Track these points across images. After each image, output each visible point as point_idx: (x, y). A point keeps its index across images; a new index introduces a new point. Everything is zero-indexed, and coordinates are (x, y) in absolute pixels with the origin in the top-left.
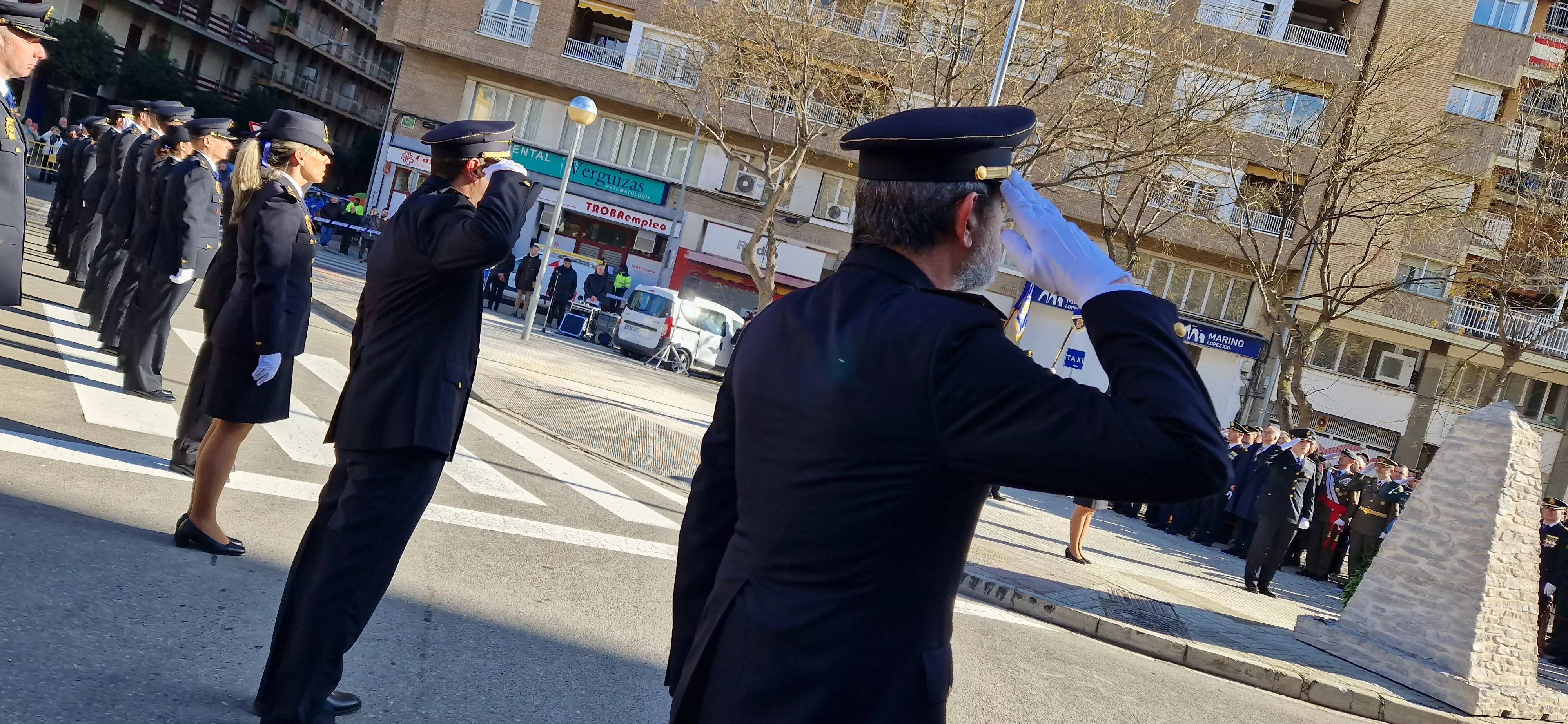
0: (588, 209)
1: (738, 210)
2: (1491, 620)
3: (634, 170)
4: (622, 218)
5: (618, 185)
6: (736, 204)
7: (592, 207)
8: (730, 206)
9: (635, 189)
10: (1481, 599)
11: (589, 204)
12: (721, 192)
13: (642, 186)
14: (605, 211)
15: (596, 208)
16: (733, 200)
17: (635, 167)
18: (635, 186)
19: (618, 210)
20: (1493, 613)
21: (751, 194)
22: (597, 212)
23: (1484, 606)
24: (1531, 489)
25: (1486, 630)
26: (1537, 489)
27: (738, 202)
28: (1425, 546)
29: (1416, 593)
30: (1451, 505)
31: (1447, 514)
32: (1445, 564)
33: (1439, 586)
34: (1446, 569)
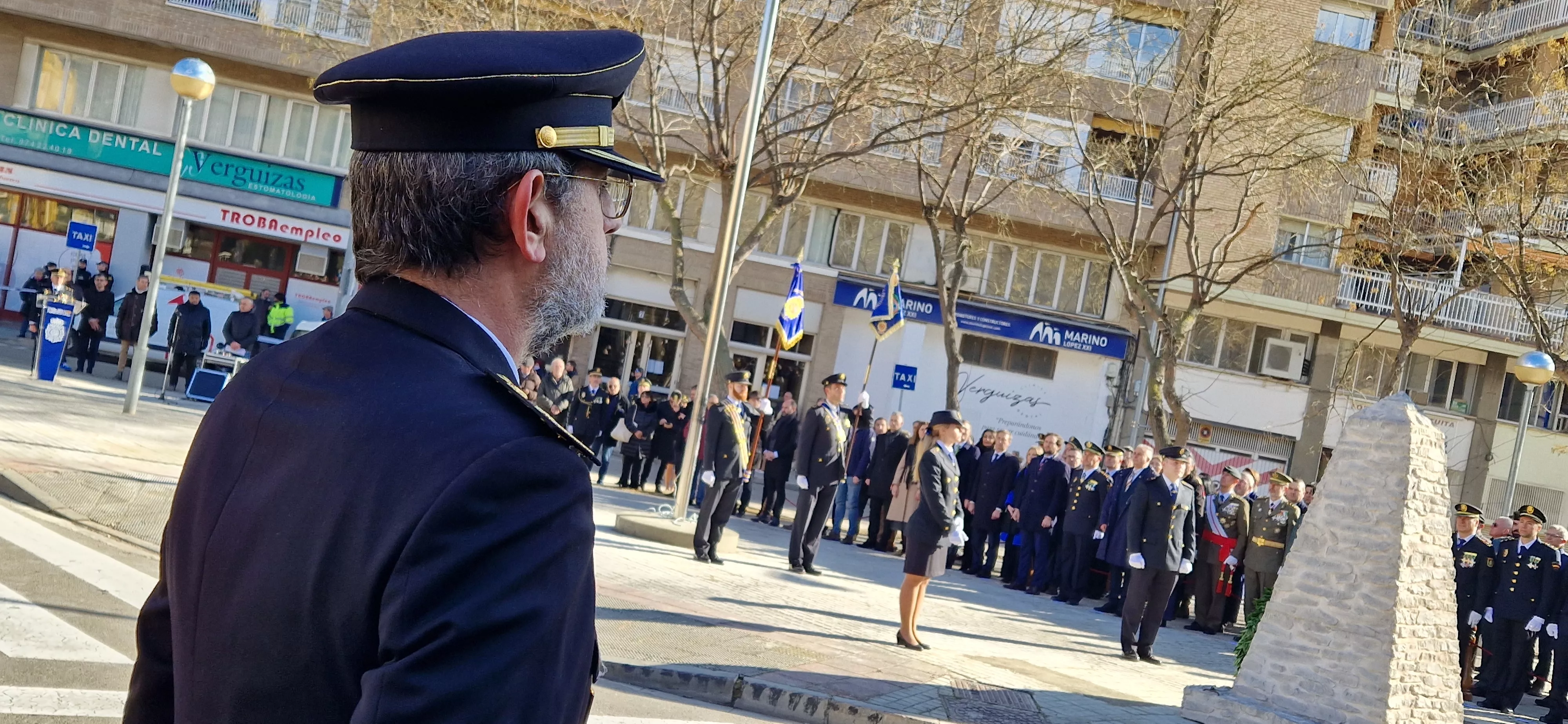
0: (224, 219)
2: (1405, 666)
3: (288, 160)
4: (276, 229)
5: (267, 182)
7: (229, 216)
9: (292, 188)
10: (1393, 643)
11: (223, 211)
13: (301, 181)
14: (249, 220)
15: (236, 217)
17: (289, 157)
18: (291, 182)
19: (269, 217)
20: (1407, 656)
22: (238, 222)
23: (1396, 649)
24: (1438, 498)
25: (1402, 680)
26: (1445, 498)
28: (1324, 582)
29: (1319, 643)
30: (1349, 528)
31: (1345, 540)
32: (1349, 602)
33: (1344, 631)
34: (1350, 608)
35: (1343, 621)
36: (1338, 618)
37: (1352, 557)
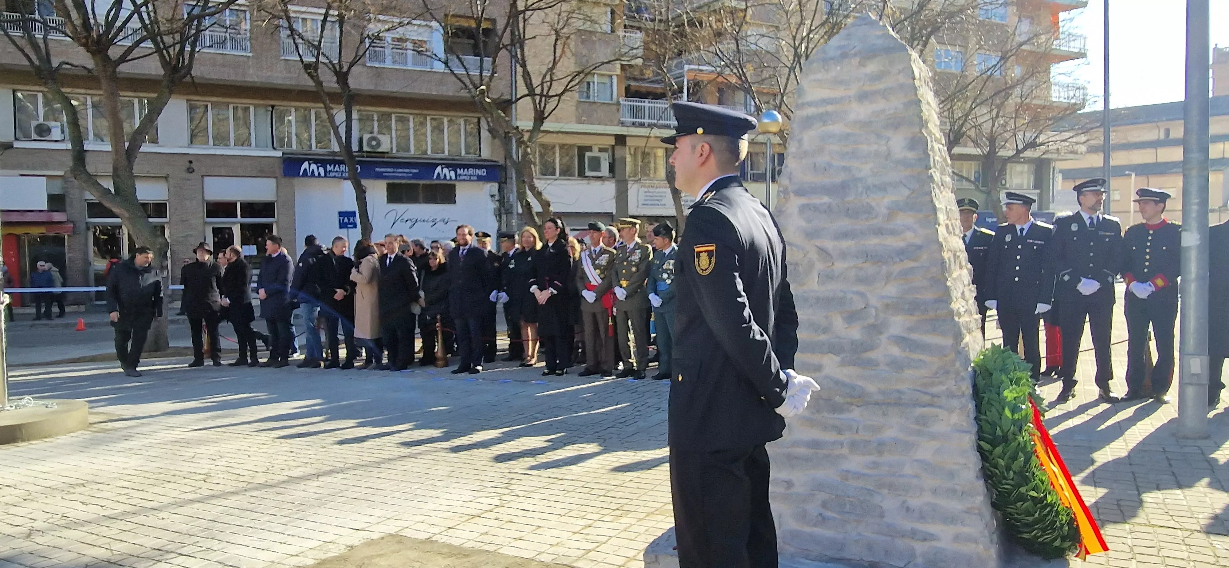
28: (825, 330)
29: (840, 431)
30: (845, 235)
31: (843, 255)
32: (872, 355)
33: (877, 404)
34: (877, 365)
35: (871, 388)
36: (860, 383)
37: (861, 280)
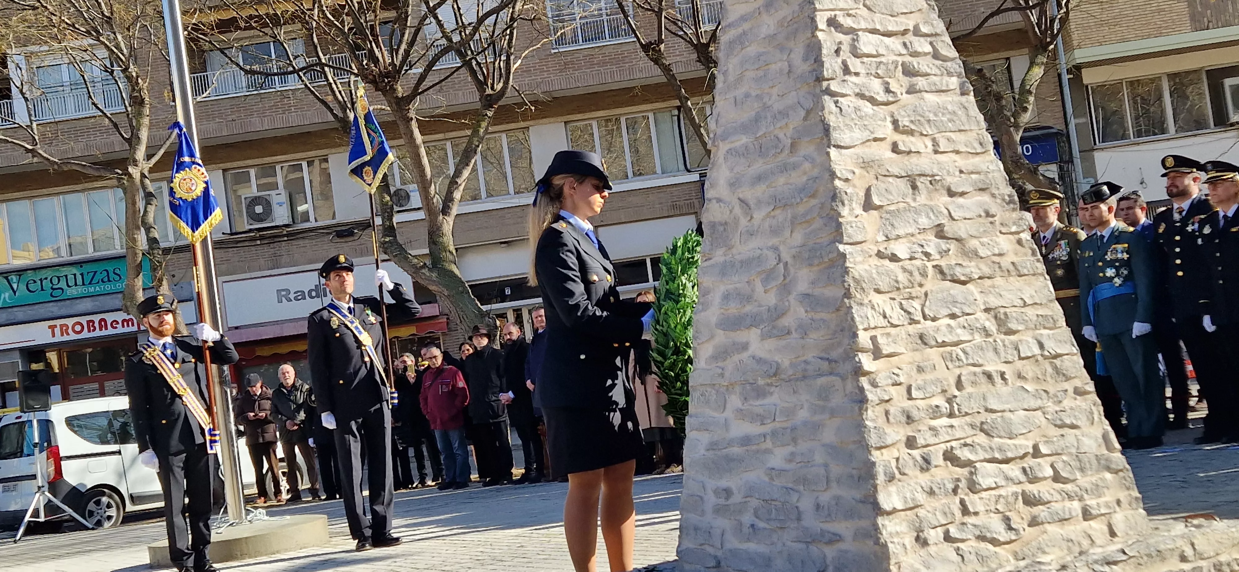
0: (54, 336)
1: (266, 248)
2: (915, 414)
3: (98, 254)
4: (106, 329)
5: (83, 284)
6: (258, 242)
7: (57, 331)
8: (253, 248)
9: (109, 281)
10: (859, 371)
11: (52, 328)
12: (232, 234)
13: (117, 271)
14: (78, 328)
15: (64, 330)
16: (253, 239)
17: (98, 251)
18: (108, 275)
19: (96, 318)
20: (914, 394)
21: (273, 221)
22: (68, 334)
23: (874, 385)
24: (923, 64)
25: (911, 443)
26: (945, 59)
27: (262, 238)
32: (784, 321)
33: (789, 380)
34: (789, 332)
35: (786, 362)
